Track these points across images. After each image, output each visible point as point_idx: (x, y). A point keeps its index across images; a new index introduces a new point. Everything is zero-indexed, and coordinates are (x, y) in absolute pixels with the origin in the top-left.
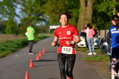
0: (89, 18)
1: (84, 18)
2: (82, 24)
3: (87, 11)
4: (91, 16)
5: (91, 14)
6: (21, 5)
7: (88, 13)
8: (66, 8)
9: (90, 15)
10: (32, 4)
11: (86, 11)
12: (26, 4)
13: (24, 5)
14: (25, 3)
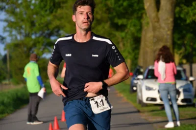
0: (165, 37)
1: (154, 37)
2: (149, 50)
3: (161, 20)
4: (169, 33)
5: (171, 26)
6: (7, 12)
7: (163, 25)
8: (110, 16)
9: (166, 29)
10: (32, 10)
11: (158, 21)
12: (18, 10)
13: (13, 13)
14: (16, 8)
